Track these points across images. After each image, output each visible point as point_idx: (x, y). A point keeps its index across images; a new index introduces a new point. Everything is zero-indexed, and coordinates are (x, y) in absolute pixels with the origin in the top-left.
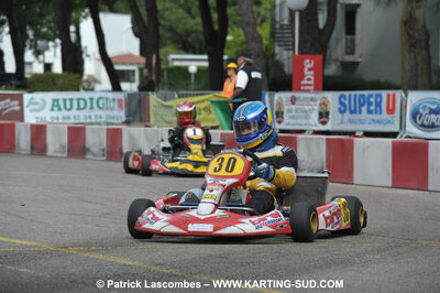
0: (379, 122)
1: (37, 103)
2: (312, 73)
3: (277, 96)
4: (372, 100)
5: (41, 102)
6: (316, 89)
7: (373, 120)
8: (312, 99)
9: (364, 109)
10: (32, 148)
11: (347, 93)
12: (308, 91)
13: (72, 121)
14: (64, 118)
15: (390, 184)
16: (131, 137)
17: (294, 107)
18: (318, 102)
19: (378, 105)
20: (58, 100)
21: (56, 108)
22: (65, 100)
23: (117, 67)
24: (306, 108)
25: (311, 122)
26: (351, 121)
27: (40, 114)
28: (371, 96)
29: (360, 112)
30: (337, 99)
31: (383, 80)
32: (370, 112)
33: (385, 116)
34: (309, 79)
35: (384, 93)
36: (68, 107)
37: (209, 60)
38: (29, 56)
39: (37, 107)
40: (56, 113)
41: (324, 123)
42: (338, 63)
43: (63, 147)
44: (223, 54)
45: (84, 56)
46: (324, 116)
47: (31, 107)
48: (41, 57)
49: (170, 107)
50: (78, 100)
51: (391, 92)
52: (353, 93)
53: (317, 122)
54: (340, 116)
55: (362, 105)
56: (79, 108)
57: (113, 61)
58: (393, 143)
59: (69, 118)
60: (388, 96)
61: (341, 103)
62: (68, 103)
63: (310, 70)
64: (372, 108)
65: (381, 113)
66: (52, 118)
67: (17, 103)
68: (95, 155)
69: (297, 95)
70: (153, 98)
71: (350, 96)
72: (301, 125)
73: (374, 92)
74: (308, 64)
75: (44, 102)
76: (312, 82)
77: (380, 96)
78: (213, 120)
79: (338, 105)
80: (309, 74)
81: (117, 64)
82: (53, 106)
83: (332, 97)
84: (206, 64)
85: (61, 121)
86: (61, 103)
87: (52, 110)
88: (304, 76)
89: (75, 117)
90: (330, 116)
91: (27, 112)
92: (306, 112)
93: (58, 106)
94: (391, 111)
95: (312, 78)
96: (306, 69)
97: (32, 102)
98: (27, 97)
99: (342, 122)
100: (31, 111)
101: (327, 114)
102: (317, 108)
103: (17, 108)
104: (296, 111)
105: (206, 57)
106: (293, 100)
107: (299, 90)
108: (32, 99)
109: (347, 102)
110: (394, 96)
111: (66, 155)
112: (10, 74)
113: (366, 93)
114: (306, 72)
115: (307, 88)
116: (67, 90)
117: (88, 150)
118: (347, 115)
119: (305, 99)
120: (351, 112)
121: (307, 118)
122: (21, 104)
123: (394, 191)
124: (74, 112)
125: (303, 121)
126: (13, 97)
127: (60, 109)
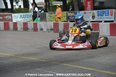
0: (108, 18)
1: (16, 16)
2: (90, 5)
3: (81, 12)
4: (106, 12)
5: (17, 16)
6: (91, 10)
7: (107, 18)
8: (90, 13)
9: (104, 15)
10: (14, 29)
11: (99, 11)
12: (89, 10)
13: (26, 21)
14: (23, 20)
15: (109, 35)
16: (40, 25)
17: (85, 15)
18: (92, 13)
19: (108, 13)
20: (21, 15)
21: (21, 18)
22: (23, 15)
23: (38, 6)
24: (89, 15)
25: (90, 19)
26: (101, 18)
27: (17, 19)
28: (106, 11)
29: (103, 16)
30: (97, 12)
31: (111, 6)
32: (106, 15)
33: (110, 16)
34: (89, 7)
35: (110, 10)
36: (24, 17)
37: (63, 3)
38: (14, 4)
39: (16, 17)
40: (21, 19)
41: (93, 19)
42: (98, 2)
43: (22, 28)
44: (66, 1)
45: (29, 3)
46: (93, 17)
47: (15, 17)
48: (17, 4)
49: (52, 16)
50: (27, 15)
51: (112, 10)
52: (101, 10)
53: (91, 19)
54: (98, 17)
55: (103, 14)
56: (27, 17)
57: (37, 4)
58: (110, 24)
59: (25, 20)
60: (111, 11)
61: (98, 13)
62: (24, 16)
63: (89, 4)
64: (107, 14)
65: (109, 15)
66: (20, 20)
67: (10, 16)
68: (30, 30)
69: (86, 11)
70: (47, 14)
71: (100, 11)
72: (87, 20)
73: (107, 10)
74: (89, 3)
75: (18, 16)
76: (90, 8)
77: (109, 11)
78: (63, 19)
79: (97, 14)
80: (89, 6)
81: (38, 5)
82: (20, 17)
83: (95, 12)
84: (62, 4)
85: (23, 21)
86: (22, 16)
87: (20, 18)
88: (88, 6)
89: (26, 20)
90: (95, 17)
91: (13, 19)
92: (88, 16)
93: (22, 17)
94: (112, 15)
95: (90, 7)
96: (88, 4)
97: (14, 16)
98: (13, 15)
99: (98, 19)
100: (15, 18)
101: (94, 16)
102: (91, 15)
103: (11, 18)
104: (86, 16)
105: (62, 2)
106: (85, 13)
107: (86, 10)
108: (15, 15)
109: (99, 13)
110: (112, 11)
111: (23, 30)
112: (9, 9)
113: (105, 10)
114: (88, 5)
115: (88, 9)
116: (24, 13)
117: (29, 29)
118: (100, 17)
119: (88, 13)
120: (101, 16)
121: (89, 18)
122: (12, 17)
123: (110, 37)
124: (26, 18)
125: (88, 19)
126: (9, 15)
127: (22, 18)
